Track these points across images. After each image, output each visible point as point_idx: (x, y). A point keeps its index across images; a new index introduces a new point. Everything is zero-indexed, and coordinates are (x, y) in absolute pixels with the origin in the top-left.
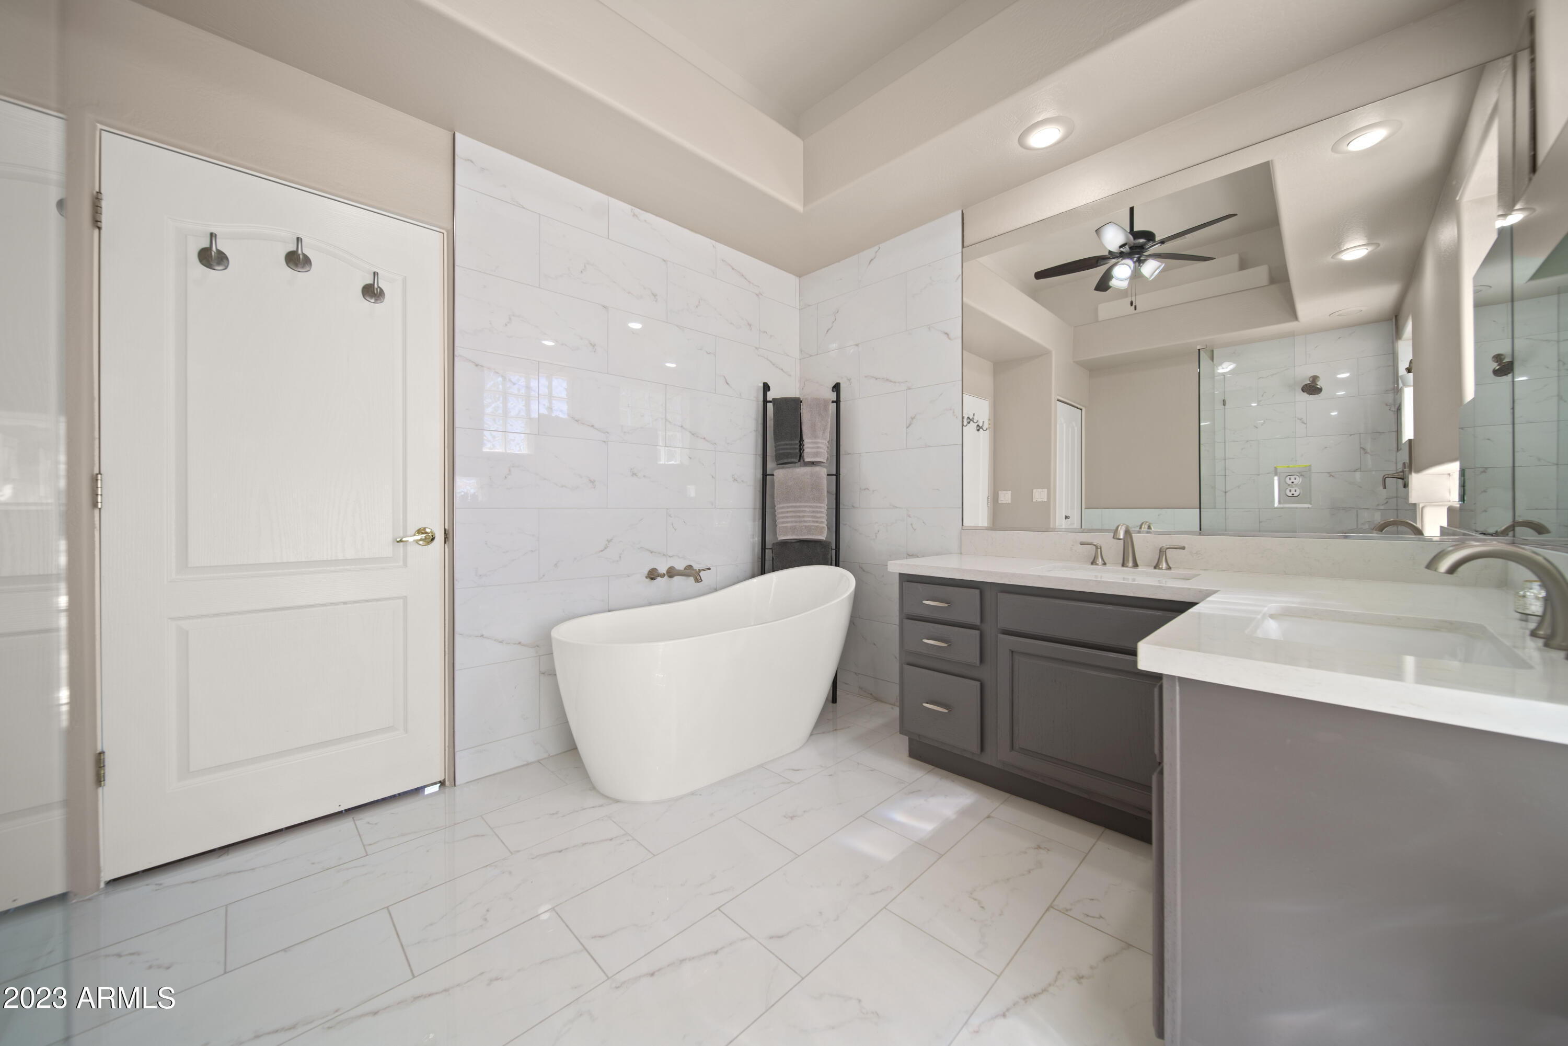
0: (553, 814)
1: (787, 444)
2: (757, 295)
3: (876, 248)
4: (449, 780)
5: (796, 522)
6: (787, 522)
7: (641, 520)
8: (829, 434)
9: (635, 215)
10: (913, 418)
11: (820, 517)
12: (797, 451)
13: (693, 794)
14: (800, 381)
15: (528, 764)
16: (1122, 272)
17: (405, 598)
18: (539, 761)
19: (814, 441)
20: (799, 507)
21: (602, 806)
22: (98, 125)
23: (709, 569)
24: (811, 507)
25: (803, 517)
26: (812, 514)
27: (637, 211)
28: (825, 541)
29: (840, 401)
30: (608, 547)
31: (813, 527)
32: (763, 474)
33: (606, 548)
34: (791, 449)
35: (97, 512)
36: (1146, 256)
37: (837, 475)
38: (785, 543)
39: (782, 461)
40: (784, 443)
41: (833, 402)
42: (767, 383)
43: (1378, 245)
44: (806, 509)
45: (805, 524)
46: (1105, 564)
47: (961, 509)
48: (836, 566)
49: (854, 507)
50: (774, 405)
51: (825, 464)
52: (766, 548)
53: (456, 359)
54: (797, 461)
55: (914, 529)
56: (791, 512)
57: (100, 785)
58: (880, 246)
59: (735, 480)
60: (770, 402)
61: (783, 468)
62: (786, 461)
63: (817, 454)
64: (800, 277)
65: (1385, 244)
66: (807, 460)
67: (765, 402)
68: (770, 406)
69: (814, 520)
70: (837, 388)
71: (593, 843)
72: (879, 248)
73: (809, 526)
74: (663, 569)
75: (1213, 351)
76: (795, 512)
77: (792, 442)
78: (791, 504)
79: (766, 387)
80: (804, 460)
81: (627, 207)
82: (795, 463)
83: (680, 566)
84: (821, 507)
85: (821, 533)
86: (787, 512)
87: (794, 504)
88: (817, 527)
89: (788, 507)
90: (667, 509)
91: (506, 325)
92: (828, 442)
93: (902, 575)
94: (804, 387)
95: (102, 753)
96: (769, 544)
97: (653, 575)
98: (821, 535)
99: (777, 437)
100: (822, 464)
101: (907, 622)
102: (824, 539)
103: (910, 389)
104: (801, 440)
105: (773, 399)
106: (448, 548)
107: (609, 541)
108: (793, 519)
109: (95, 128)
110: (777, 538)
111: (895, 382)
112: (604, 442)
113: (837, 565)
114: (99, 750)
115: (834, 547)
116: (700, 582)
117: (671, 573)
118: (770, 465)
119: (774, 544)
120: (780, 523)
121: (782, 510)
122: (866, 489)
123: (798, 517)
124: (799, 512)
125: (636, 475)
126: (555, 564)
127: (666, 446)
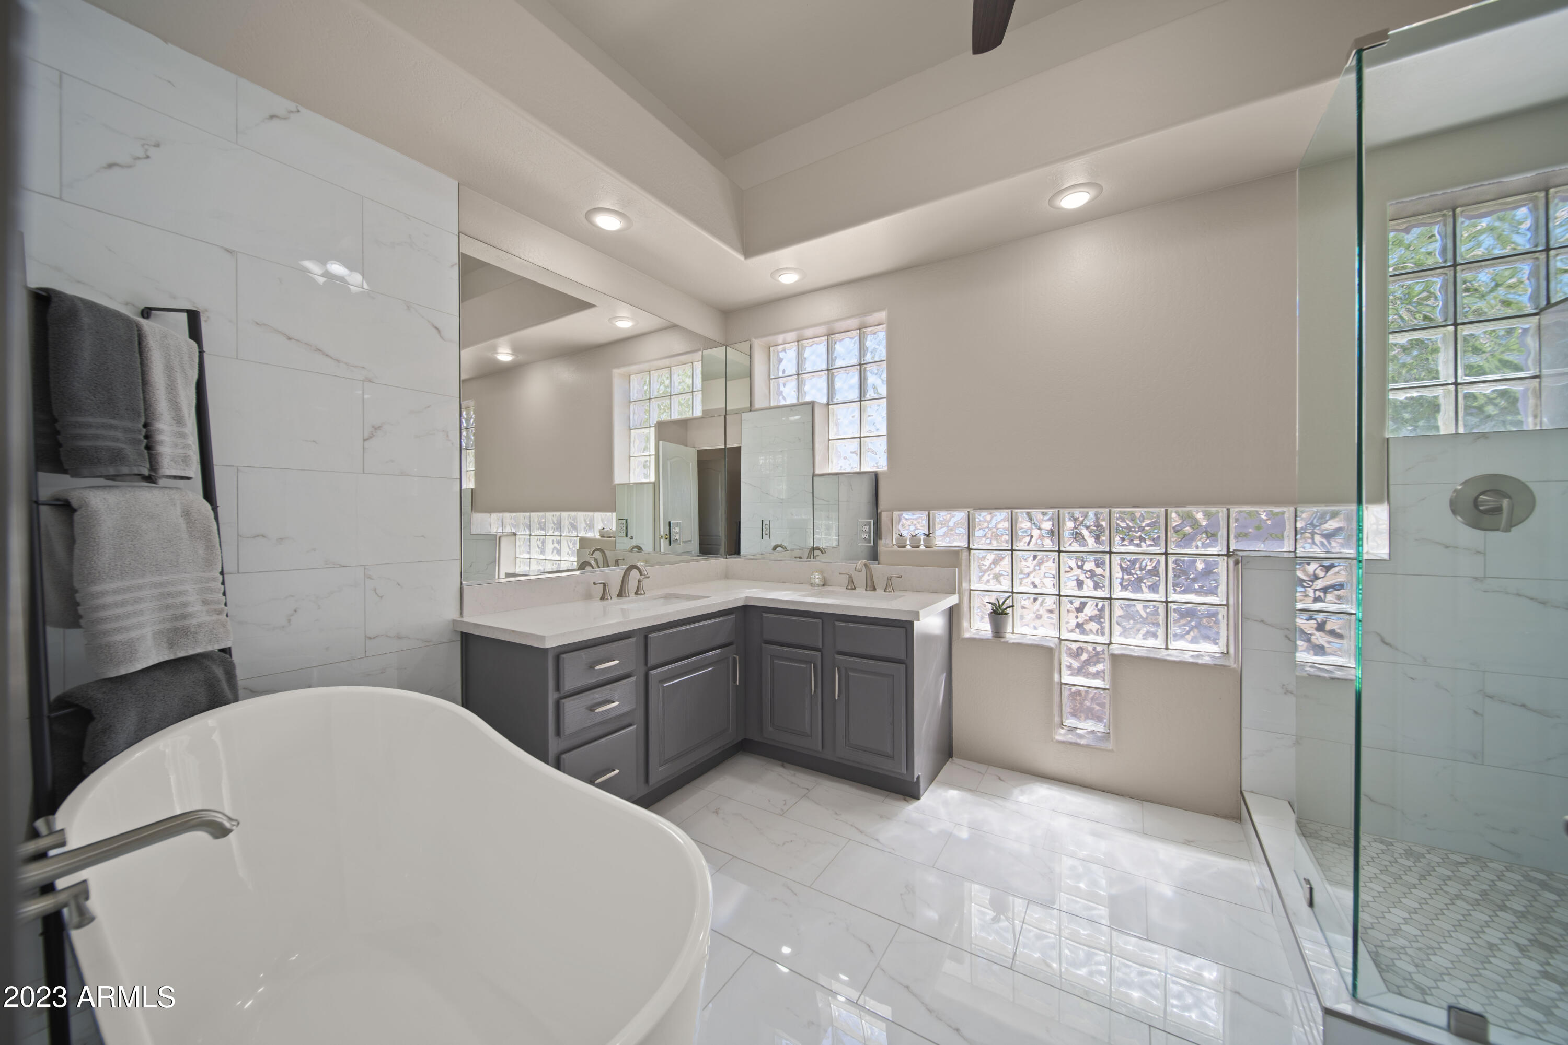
10: (378, 427)
11: (217, 601)
12: (142, 448)
20: (169, 584)
24: (195, 580)
25: (183, 605)
26: (201, 597)
31: (210, 626)
40: (102, 421)
44: (188, 587)
46: (611, 598)
55: (379, 597)
58: (301, 109)
63: (176, 458)
69: (207, 608)
72: (298, 110)
84: (215, 580)
88: (217, 623)
104: (147, 425)
111: (338, 361)
120: (119, 630)
121: (119, 598)
122: (258, 536)
123: (168, 607)
124: (169, 595)
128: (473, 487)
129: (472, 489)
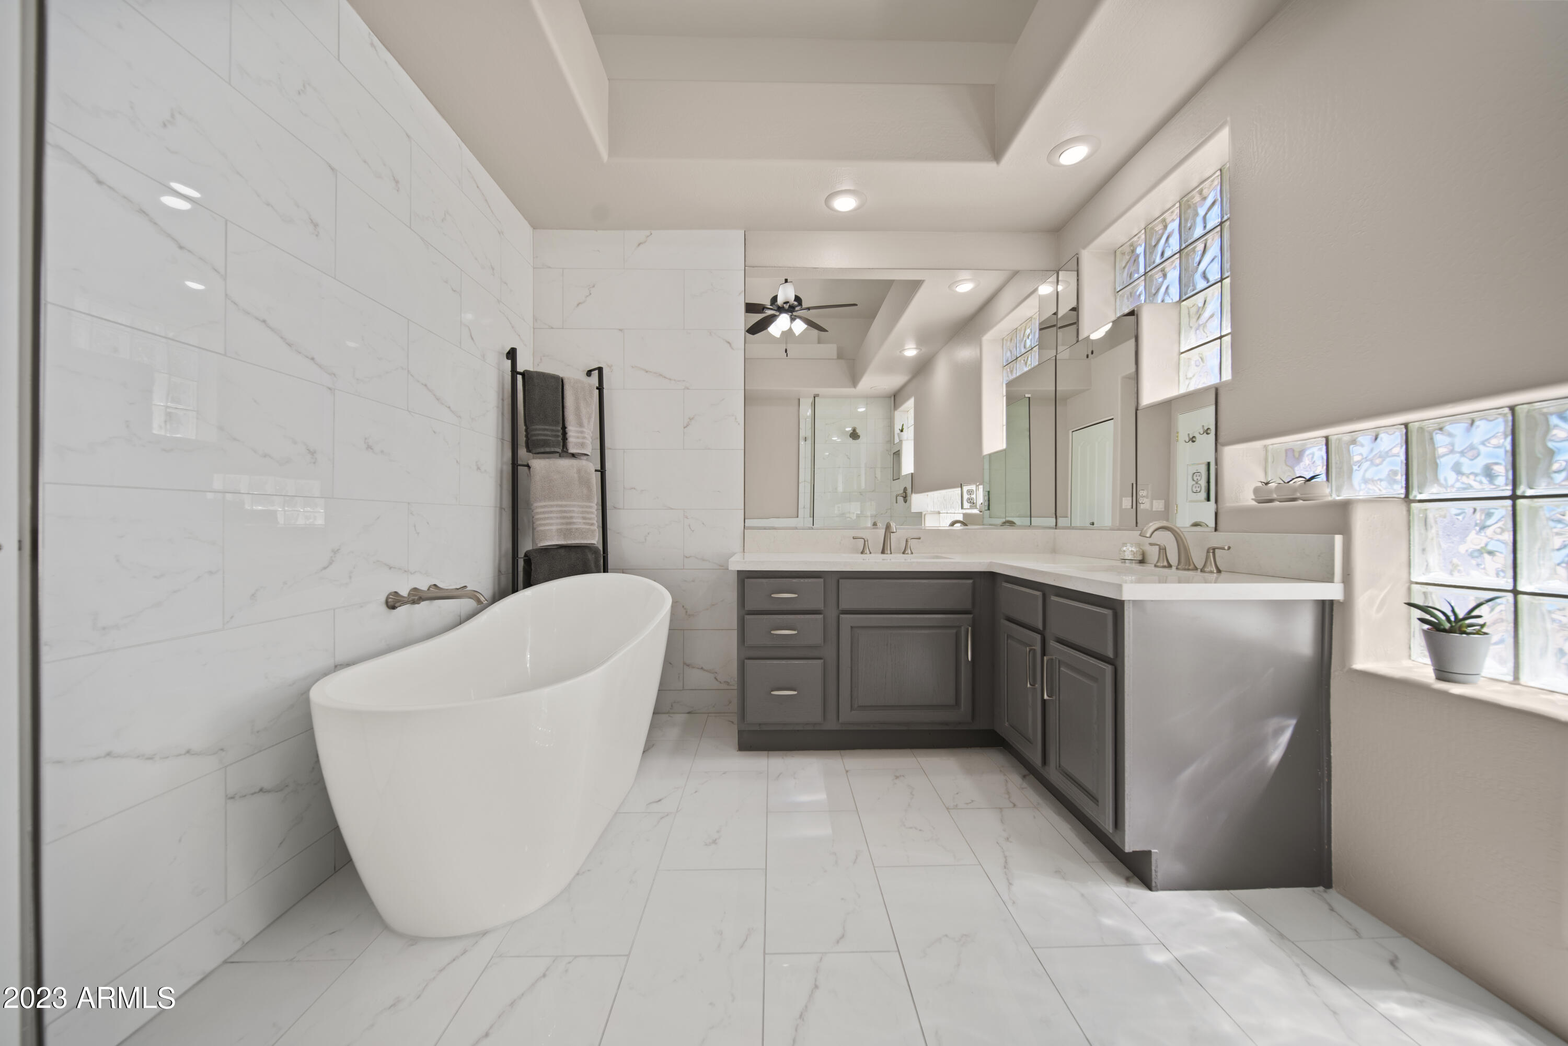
1: (545, 430)
2: (499, 233)
3: (648, 233)
5: (563, 524)
6: (551, 524)
7: (378, 518)
8: (593, 423)
10: (691, 419)
11: (591, 519)
12: (560, 439)
14: (534, 354)
16: (782, 323)
19: (578, 429)
20: (566, 506)
25: (571, 517)
26: (581, 515)
28: (596, 546)
29: (603, 388)
30: (333, 561)
31: (585, 531)
32: (513, 464)
33: (330, 564)
34: (550, 436)
36: (795, 316)
37: (603, 471)
38: (545, 550)
39: (537, 450)
40: (543, 427)
41: (597, 388)
42: (512, 350)
43: (921, 350)
44: (575, 508)
45: (573, 526)
46: (871, 553)
47: (743, 511)
50: (523, 379)
51: (589, 457)
52: (518, 559)
54: (558, 451)
55: (691, 530)
56: (554, 511)
58: (653, 232)
60: (520, 373)
61: (541, 458)
62: (544, 449)
63: (583, 445)
64: (534, 229)
65: (924, 350)
66: (571, 450)
67: (513, 373)
68: (519, 378)
69: (584, 521)
70: (599, 372)
72: (651, 234)
73: (577, 528)
74: (404, 592)
75: (799, 399)
76: (560, 512)
77: (553, 428)
78: (552, 501)
79: (512, 354)
80: (568, 451)
83: (424, 585)
84: (591, 507)
85: (591, 537)
86: (549, 512)
87: (560, 503)
88: (588, 531)
89: (548, 505)
90: (408, 503)
92: (593, 433)
93: (741, 573)
96: (522, 554)
97: (393, 602)
98: (588, 538)
100: (585, 457)
101: (749, 617)
102: (596, 543)
103: (688, 389)
104: (564, 428)
105: (522, 371)
107: (335, 553)
108: (557, 520)
110: (536, 544)
111: (670, 379)
115: (602, 550)
117: (415, 597)
118: (522, 452)
119: (528, 552)
120: (541, 525)
121: (543, 510)
122: (632, 488)
123: (564, 518)
124: (565, 512)
125: (372, 449)
126: (253, 595)
127: (408, 410)
128: (913, 472)
129: (912, 474)
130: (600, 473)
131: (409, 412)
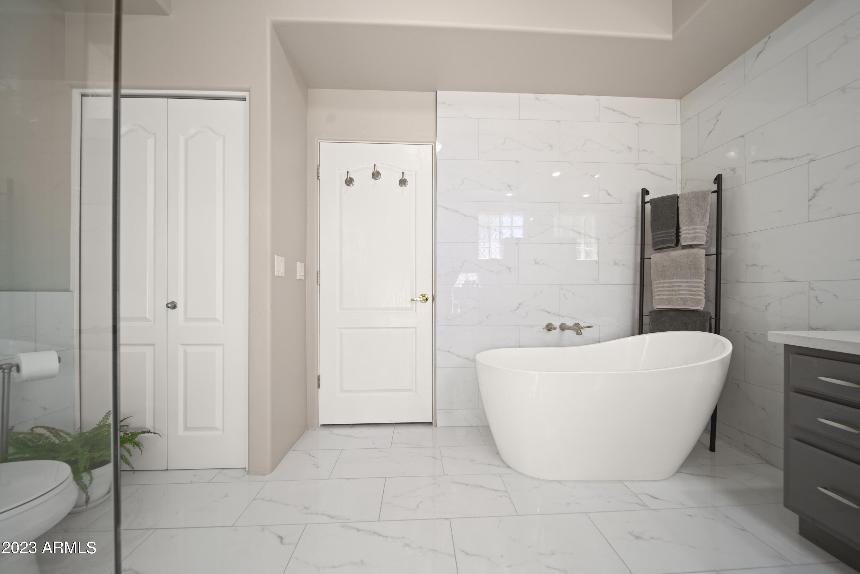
0: (472, 460)
1: (663, 233)
2: (637, 124)
4: (434, 423)
5: (672, 295)
6: (663, 295)
7: (542, 291)
8: (708, 220)
9: (537, 99)
10: (817, 191)
11: (698, 291)
12: (674, 237)
13: (559, 482)
14: (681, 182)
15: (472, 426)
17: (416, 328)
18: (477, 426)
19: (691, 227)
20: (675, 282)
21: (499, 466)
22: (319, 140)
23: (592, 327)
24: (687, 282)
25: (679, 290)
26: (688, 289)
27: (538, 95)
28: (702, 311)
29: (722, 190)
30: (519, 308)
31: (689, 299)
32: (641, 258)
33: (517, 309)
34: (667, 237)
35: (319, 285)
37: (718, 254)
38: (661, 311)
39: (658, 247)
41: (713, 192)
42: (645, 189)
44: (682, 284)
45: (681, 296)
48: (715, 333)
49: (738, 282)
50: (651, 205)
51: (704, 247)
52: (644, 314)
53: (437, 207)
54: (673, 245)
55: (819, 302)
56: (666, 287)
57: (319, 388)
58: (771, 35)
59: (616, 264)
60: (648, 203)
61: (659, 253)
62: (662, 246)
63: (695, 238)
66: (683, 244)
67: (644, 203)
69: (690, 293)
70: (718, 179)
71: (486, 488)
73: (684, 298)
74: (557, 324)
76: (670, 287)
77: (669, 231)
78: (667, 281)
79: (645, 192)
80: (681, 245)
81: (531, 96)
82: (672, 247)
83: (570, 323)
85: (698, 304)
86: (663, 287)
87: (671, 280)
88: (694, 299)
89: (664, 283)
90: (560, 285)
91: (461, 185)
92: (708, 227)
93: (787, 347)
94: (685, 186)
95: (319, 376)
96: (646, 311)
97: (549, 328)
98: (697, 306)
99: (654, 228)
100: (702, 247)
101: (793, 394)
102: (702, 309)
103: (813, 161)
105: (651, 200)
106: (434, 304)
107: (520, 304)
108: (669, 293)
109: (318, 141)
110: (654, 307)
111: (792, 159)
112: (517, 244)
113: (717, 332)
114: (319, 375)
115: (713, 316)
116: (580, 335)
117: (563, 327)
118: (648, 251)
119: (650, 312)
121: (657, 286)
123: (673, 291)
124: (674, 286)
125: (538, 263)
126: (487, 316)
127: (559, 243)
130: (715, 256)
131: (560, 244)
